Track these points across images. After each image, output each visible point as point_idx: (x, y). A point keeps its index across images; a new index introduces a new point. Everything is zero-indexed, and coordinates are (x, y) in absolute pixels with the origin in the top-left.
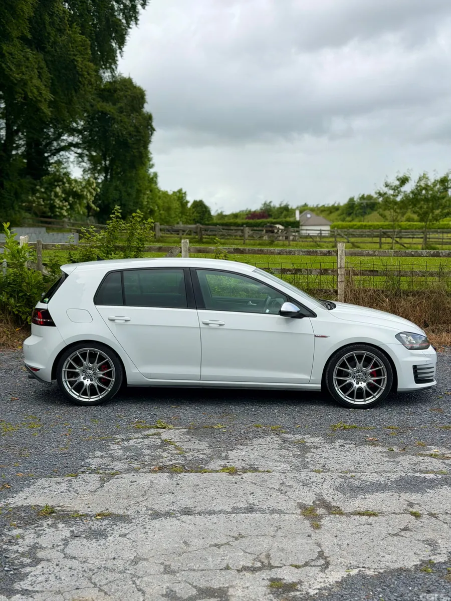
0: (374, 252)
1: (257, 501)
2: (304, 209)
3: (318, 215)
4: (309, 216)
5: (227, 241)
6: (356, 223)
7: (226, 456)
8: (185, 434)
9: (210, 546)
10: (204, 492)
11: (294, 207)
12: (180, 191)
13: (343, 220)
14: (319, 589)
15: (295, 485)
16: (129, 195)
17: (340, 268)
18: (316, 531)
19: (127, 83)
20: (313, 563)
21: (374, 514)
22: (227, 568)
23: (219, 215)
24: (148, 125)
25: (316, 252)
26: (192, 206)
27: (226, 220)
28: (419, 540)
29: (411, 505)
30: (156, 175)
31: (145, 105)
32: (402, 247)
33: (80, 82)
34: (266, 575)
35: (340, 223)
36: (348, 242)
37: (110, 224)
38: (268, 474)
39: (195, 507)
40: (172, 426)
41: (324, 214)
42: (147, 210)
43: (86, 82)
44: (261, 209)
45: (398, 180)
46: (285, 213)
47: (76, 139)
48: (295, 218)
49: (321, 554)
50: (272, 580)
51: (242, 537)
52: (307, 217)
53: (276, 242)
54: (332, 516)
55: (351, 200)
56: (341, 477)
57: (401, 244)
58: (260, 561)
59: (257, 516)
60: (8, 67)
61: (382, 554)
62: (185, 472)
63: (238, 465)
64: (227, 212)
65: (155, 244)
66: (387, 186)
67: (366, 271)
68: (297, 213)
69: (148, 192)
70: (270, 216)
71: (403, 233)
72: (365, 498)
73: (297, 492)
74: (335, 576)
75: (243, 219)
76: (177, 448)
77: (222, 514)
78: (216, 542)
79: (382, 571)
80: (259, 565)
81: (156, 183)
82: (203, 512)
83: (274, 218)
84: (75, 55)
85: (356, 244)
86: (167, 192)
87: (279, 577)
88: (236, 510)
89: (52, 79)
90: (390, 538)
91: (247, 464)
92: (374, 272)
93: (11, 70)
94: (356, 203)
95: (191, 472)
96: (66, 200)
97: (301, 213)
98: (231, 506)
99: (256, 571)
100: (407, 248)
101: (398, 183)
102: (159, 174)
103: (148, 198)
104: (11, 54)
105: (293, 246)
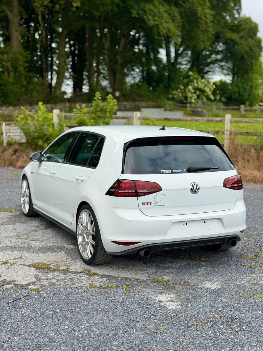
16: (245, 89)
17: (227, 130)
19: (248, 20)
37: (94, 103)
47: (219, 57)
60: (147, 18)
67: (243, 132)
84: (197, 7)
89: (183, 22)
92: (248, 134)
96: (195, 93)
104: (151, 10)
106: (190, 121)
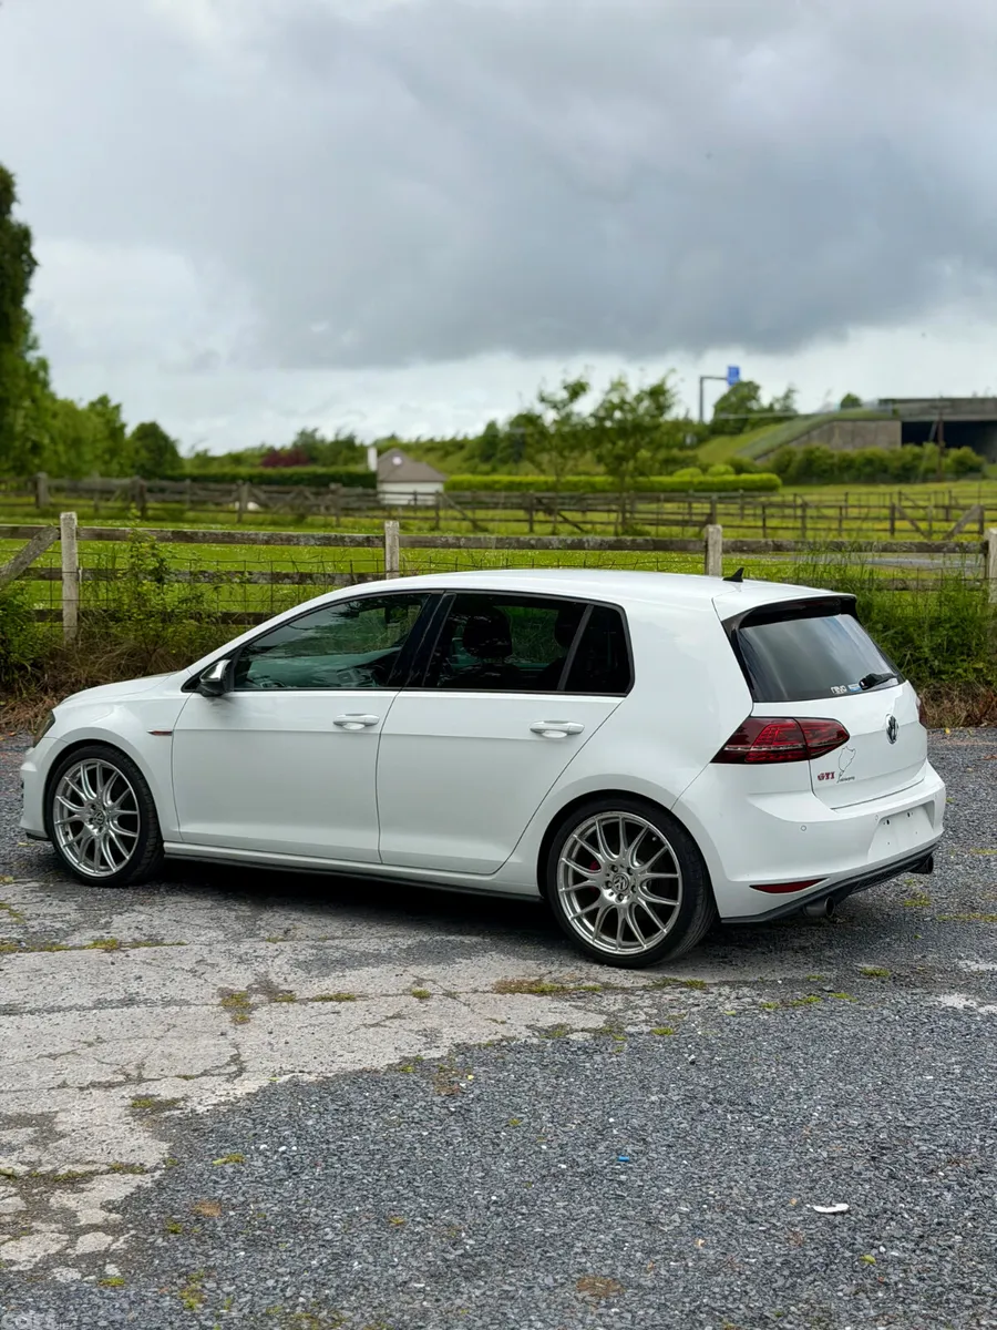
0: (458, 539)
1: (144, 989)
2: (388, 446)
3: (418, 460)
4: (397, 461)
5: (203, 515)
6: (502, 478)
7: (107, 922)
8: (36, 891)
9: (38, 1058)
10: (48, 980)
11: (368, 442)
12: (103, 401)
13: (474, 472)
14: (214, 1105)
15: (222, 962)
17: (391, 571)
18: (239, 1027)
20: (217, 1072)
21: (348, 999)
22: (64, 1085)
23: (198, 456)
24: (22, 253)
25: (342, 538)
26: (134, 434)
27: (214, 470)
28: (411, 1030)
29: (420, 982)
30: (43, 365)
31: (15, 207)
32: (576, 530)
34: (129, 1091)
35: (467, 477)
36: (464, 520)
38: (180, 948)
39: (25, 1003)
40: (11, 878)
41: (432, 457)
42: (24, 445)
44: (295, 445)
45: (565, 388)
46: (345, 453)
48: (367, 467)
49: (235, 1059)
50: (138, 1098)
51: (101, 1043)
52: (393, 464)
53: (310, 519)
54: (274, 1005)
55: (492, 426)
56: (312, 947)
57: (575, 524)
58: (124, 1074)
59: (137, 1011)
61: (341, 1052)
62: (20, 952)
63: (126, 936)
64: (219, 450)
65: (36, 520)
66: (543, 400)
68: (372, 455)
69: (27, 403)
70: (312, 460)
71: (590, 502)
72: (343, 976)
73: (223, 973)
74: (248, 1085)
75: (253, 465)
76: (12, 913)
77: (74, 1011)
78: (51, 1050)
79: (329, 1075)
80: (121, 1078)
81: (45, 384)
82: (39, 1010)
83: (324, 465)
85: (479, 523)
86: (72, 402)
87: (150, 1093)
88: (100, 1004)
90: (363, 1029)
91: (144, 935)
94: (501, 435)
95: (32, 951)
97: (380, 453)
98: (95, 997)
99: (113, 1087)
100: (587, 532)
101: (564, 395)
102: (51, 362)
103: (26, 417)
105: (346, 527)
106: (267, 542)
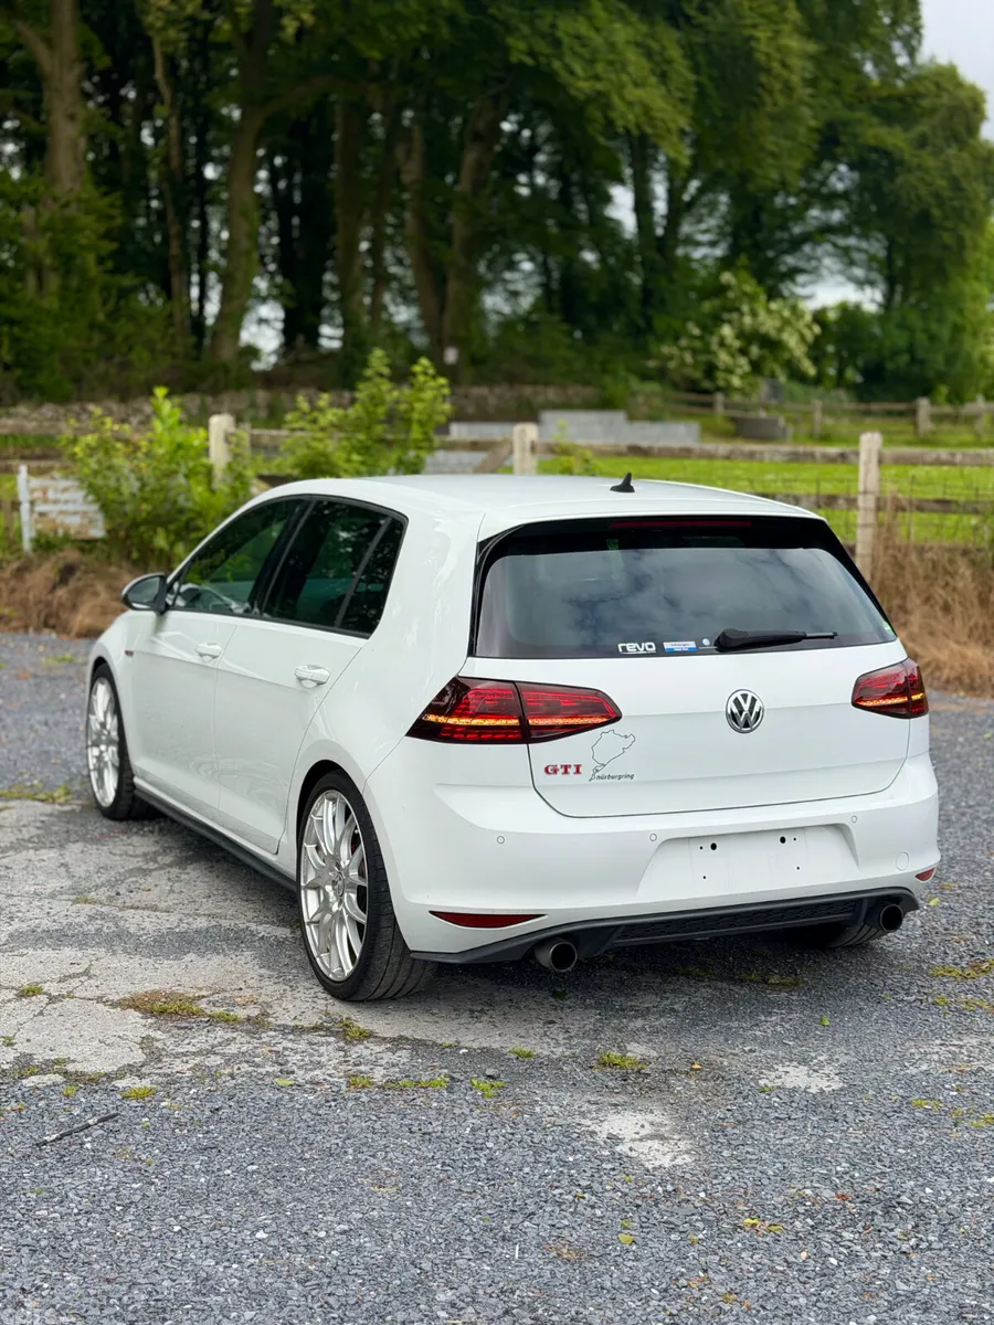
17: (865, 492)
19: (946, 78)
25: (812, 454)
33: (762, 86)
37: (364, 392)
43: (777, 86)
47: (836, 216)
67: (927, 501)
84: (755, 26)
89: (698, 84)
92: (944, 505)
93: (572, 73)
96: (743, 352)
106: (727, 457)
